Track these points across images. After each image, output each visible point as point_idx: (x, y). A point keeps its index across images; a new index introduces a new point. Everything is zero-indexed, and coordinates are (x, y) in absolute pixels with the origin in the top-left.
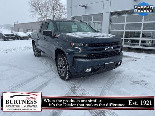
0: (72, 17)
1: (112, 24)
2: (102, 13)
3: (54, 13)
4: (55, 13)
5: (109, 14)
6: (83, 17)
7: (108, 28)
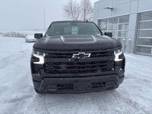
0: (98, 20)
1: (139, 30)
2: (129, 15)
5: (136, 16)
6: (109, 19)
7: (135, 31)
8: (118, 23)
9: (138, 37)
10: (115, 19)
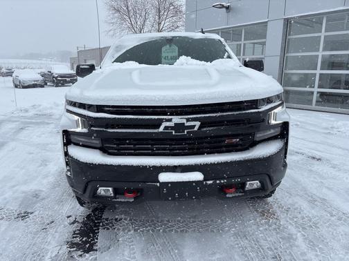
1: (288, 55)
2: (266, 22)
3: (159, 24)
4: (163, 23)
5: (281, 23)
6: (222, 32)
7: (279, 57)
8: (243, 40)
9: (285, 71)
10: (236, 30)
